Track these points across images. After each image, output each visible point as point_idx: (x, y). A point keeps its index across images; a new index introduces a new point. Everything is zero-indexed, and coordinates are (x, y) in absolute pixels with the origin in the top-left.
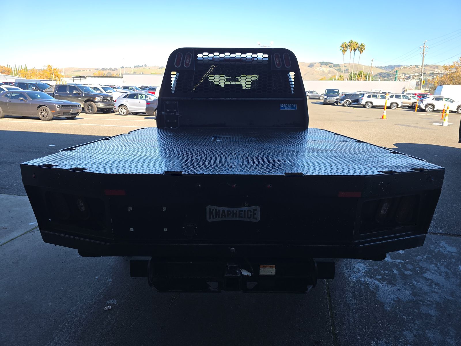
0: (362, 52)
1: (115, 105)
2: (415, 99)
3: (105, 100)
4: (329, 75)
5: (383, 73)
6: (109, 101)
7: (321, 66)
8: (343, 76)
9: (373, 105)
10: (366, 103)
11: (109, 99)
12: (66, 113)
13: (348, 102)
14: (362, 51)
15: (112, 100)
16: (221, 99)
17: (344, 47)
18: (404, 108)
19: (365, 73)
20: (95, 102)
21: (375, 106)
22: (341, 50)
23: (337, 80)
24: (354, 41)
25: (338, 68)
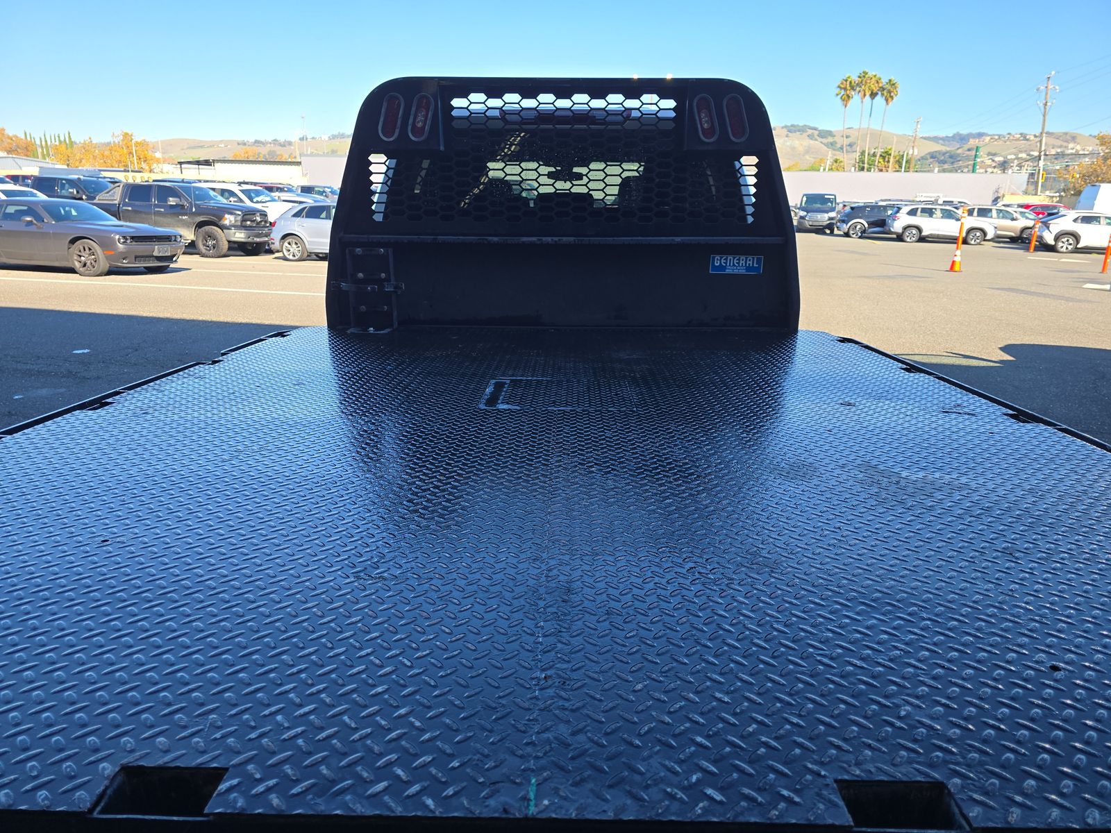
0: (890, 99)
1: (272, 236)
2: (1027, 218)
3: (248, 223)
4: (807, 157)
5: (939, 152)
6: (258, 223)
7: (787, 136)
8: (841, 159)
9: (923, 234)
10: (906, 228)
11: (259, 219)
12: (142, 257)
13: (859, 227)
14: (892, 97)
15: (266, 222)
16: (525, 239)
17: (845, 89)
18: (999, 242)
19: (897, 153)
20: (222, 228)
21: (927, 236)
22: (839, 96)
23: (831, 169)
24: (871, 74)
25: (830, 139)
